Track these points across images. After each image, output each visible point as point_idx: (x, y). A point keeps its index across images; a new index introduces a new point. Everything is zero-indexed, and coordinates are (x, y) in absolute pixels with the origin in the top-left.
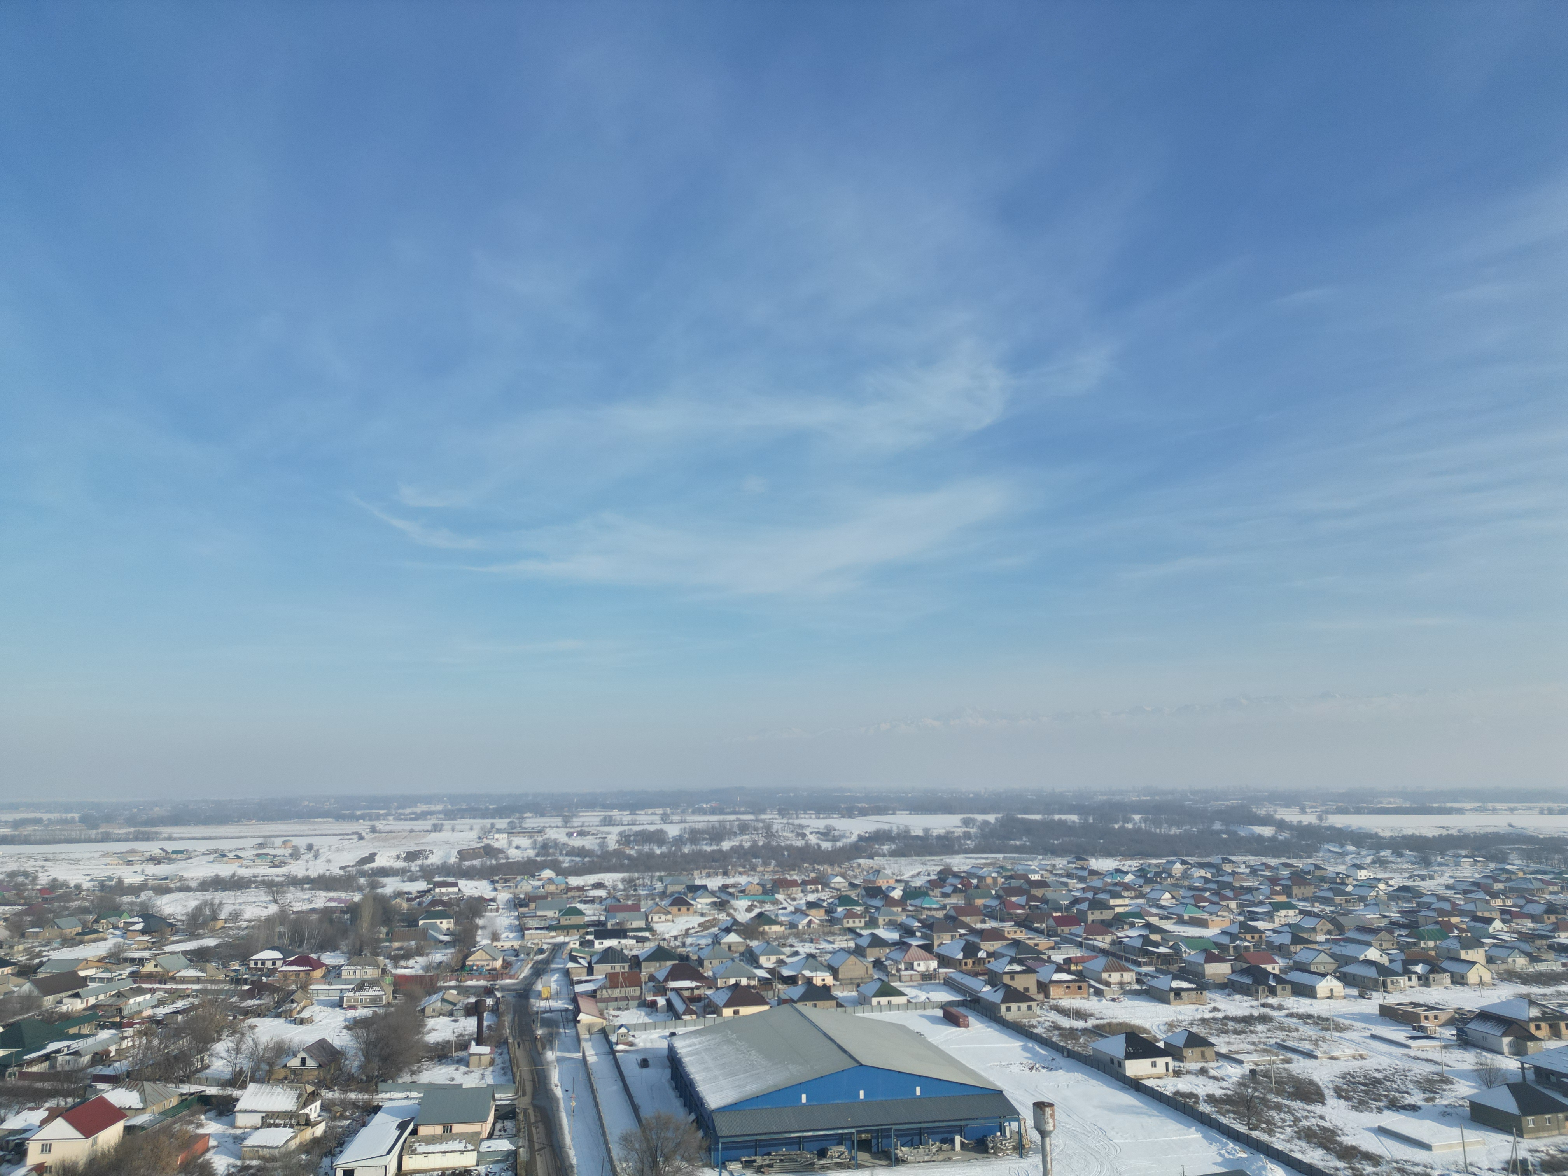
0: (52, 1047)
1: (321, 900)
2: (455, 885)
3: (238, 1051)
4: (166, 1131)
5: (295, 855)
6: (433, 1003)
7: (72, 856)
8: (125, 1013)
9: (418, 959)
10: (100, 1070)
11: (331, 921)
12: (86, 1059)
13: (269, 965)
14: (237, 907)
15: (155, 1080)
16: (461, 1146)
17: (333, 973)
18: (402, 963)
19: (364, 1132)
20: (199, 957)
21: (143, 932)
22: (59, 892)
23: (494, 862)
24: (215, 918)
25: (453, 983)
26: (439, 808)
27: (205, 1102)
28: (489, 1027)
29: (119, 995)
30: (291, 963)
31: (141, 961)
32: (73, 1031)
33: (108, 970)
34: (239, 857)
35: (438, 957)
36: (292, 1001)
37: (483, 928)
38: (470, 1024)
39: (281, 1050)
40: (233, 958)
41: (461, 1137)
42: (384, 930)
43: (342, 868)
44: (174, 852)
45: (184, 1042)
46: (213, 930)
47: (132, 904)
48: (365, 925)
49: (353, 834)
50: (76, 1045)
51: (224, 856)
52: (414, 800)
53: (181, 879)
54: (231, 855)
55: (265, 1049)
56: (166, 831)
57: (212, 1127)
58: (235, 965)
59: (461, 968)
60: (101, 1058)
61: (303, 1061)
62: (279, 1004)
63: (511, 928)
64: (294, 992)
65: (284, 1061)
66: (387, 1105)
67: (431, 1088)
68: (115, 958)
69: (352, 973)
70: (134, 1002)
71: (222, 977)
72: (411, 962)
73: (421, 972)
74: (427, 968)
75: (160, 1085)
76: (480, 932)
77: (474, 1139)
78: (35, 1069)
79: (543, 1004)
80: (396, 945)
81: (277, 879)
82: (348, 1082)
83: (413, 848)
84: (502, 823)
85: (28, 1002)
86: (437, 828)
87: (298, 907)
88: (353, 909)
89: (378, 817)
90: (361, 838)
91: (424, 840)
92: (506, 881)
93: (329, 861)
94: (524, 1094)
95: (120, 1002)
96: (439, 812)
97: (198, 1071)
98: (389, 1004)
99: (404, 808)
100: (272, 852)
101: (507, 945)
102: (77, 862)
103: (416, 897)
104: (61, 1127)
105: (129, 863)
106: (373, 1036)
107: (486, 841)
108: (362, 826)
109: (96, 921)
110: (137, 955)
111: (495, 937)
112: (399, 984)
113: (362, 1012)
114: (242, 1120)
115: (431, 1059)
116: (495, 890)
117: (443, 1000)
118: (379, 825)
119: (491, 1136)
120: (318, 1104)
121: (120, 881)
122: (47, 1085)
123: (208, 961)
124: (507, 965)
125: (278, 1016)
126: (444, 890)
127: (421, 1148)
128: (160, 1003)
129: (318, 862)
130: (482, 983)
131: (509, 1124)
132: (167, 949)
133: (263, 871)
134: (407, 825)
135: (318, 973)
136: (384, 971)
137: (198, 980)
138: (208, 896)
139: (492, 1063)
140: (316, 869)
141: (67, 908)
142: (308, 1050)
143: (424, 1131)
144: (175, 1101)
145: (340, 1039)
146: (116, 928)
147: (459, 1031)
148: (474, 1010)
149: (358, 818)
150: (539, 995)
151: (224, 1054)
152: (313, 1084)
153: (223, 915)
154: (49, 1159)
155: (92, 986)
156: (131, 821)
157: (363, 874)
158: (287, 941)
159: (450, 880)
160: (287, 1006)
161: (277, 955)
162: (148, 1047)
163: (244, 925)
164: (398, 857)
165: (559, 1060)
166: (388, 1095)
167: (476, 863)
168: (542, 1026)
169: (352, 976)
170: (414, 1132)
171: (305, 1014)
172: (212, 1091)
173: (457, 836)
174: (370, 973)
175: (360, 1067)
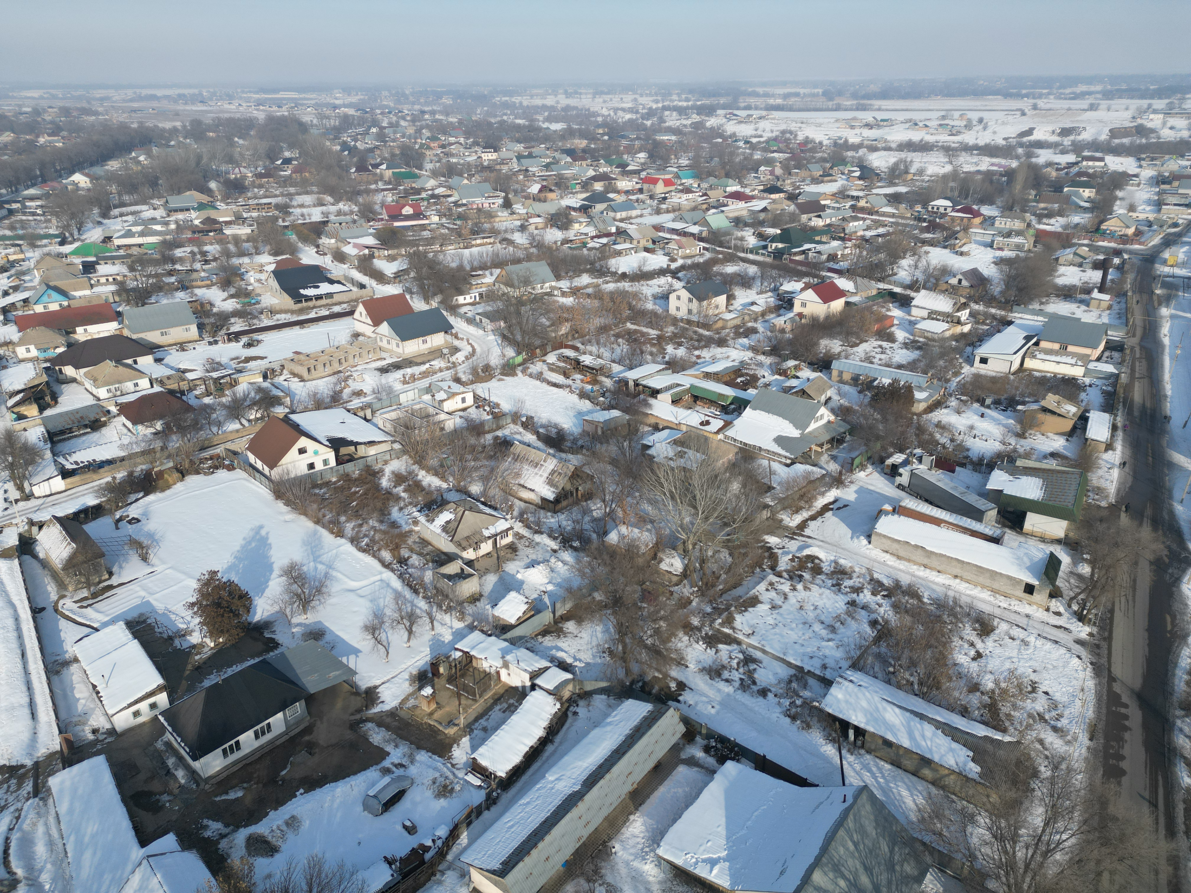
0: (806, 246)
1: (985, 164)
2: (1102, 159)
3: (916, 267)
4: (869, 309)
5: (969, 126)
6: (1067, 254)
7: (818, 121)
8: (847, 231)
9: (1059, 219)
10: (831, 265)
11: (991, 182)
12: (824, 257)
13: (942, 210)
14: (922, 165)
15: (863, 277)
16: (1073, 361)
17: (989, 221)
18: (1045, 220)
19: (998, 335)
20: (895, 199)
21: (860, 178)
22: (810, 146)
23: (1144, 141)
24: (907, 172)
25: (1086, 242)
26: (1099, 88)
27: (893, 296)
28: (1112, 281)
29: (844, 219)
30: (958, 211)
31: (857, 198)
32: (817, 238)
33: (837, 202)
34: (926, 126)
35: (1076, 219)
36: (956, 239)
37: (1122, 199)
38: (1096, 276)
39: (945, 271)
40: (917, 202)
41: (1073, 355)
42: (1033, 192)
43: (1005, 139)
44: (882, 120)
45: (882, 256)
46: (905, 181)
47: (853, 157)
48: (1018, 187)
49: (1017, 110)
50: (819, 247)
51: (916, 124)
52: (1074, 81)
53: (886, 141)
54: (921, 124)
55: (934, 269)
56: (877, 103)
57: (896, 312)
58: (918, 208)
59: (1096, 230)
60: (832, 257)
61: (960, 281)
62: (946, 239)
63: (1149, 202)
64: (958, 232)
65: (946, 279)
66: (1018, 321)
67: (1054, 318)
68: (842, 195)
69: (1003, 223)
70: (853, 225)
71: (909, 215)
72: (1052, 221)
73: (1060, 230)
74: (1066, 227)
75: (866, 281)
76: (1118, 202)
77: (1085, 360)
78: (797, 258)
79: (1167, 270)
80: (1042, 205)
81: (953, 145)
82: (991, 300)
83: (1068, 125)
84: (1160, 104)
85: (793, 217)
86: (1093, 107)
87: (967, 168)
88: (1010, 174)
89: (1040, 96)
90: (1023, 114)
91: (1079, 118)
92: (1153, 159)
93: (995, 133)
94: (1134, 336)
95: (844, 224)
96: (1098, 92)
97: (889, 276)
98: (1029, 251)
99: (1065, 88)
100: (951, 123)
101: (1142, 216)
102: (820, 125)
103: (1065, 168)
104: (810, 295)
105: (852, 127)
106: (1013, 272)
107: (1139, 121)
108: (1025, 104)
109: (831, 168)
110: (855, 193)
111: (1132, 208)
112: (1040, 237)
113: (1007, 254)
114: (914, 311)
115: (1058, 296)
116: (1140, 166)
117: (1075, 254)
118: (1041, 103)
119: (1099, 359)
120: (968, 311)
121: (846, 141)
122: (804, 269)
123: (900, 203)
124: (1138, 233)
125: (945, 247)
126: (1090, 163)
127: (1039, 356)
128: (868, 228)
129: (986, 132)
130: (1113, 245)
131: (1116, 355)
132: (875, 191)
133: (943, 138)
134: (1065, 104)
135: (977, 221)
136: (1029, 225)
137: (893, 216)
138: (903, 155)
139: (1110, 308)
140: (984, 138)
141: (814, 158)
142: (964, 274)
143: (1043, 344)
144: (874, 292)
145: (989, 270)
146: (843, 174)
147: (1085, 279)
148: (1102, 266)
149: (1023, 96)
150: (1165, 262)
151: (907, 268)
152: (966, 297)
153: (913, 170)
154: (806, 311)
155: (828, 211)
156: (855, 96)
157: (1021, 145)
158: (956, 194)
159: (1098, 155)
160: (952, 242)
161: (948, 203)
162: (860, 256)
163: (927, 178)
164: (1053, 132)
165: (1172, 317)
166: (1020, 315)
167: (1126, 141)
168: (1162, 287)
169: (1003, 226)
170: (1037, 344)
171: (965, 249)
172: (897, 290)
173: (1112, 115)
174: (1017, 225)
175: (1001, 292)
